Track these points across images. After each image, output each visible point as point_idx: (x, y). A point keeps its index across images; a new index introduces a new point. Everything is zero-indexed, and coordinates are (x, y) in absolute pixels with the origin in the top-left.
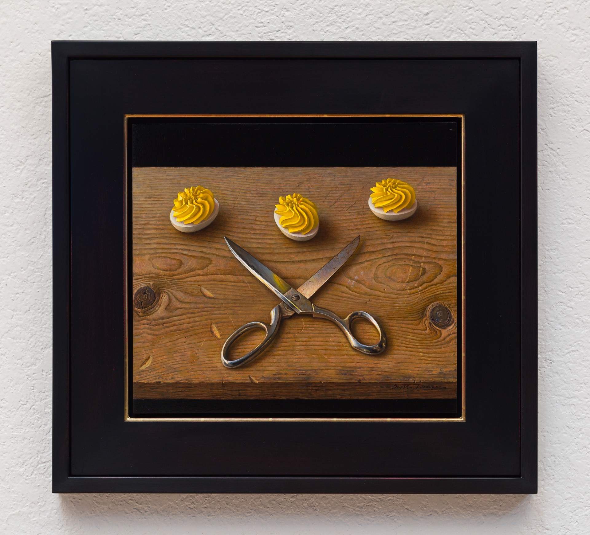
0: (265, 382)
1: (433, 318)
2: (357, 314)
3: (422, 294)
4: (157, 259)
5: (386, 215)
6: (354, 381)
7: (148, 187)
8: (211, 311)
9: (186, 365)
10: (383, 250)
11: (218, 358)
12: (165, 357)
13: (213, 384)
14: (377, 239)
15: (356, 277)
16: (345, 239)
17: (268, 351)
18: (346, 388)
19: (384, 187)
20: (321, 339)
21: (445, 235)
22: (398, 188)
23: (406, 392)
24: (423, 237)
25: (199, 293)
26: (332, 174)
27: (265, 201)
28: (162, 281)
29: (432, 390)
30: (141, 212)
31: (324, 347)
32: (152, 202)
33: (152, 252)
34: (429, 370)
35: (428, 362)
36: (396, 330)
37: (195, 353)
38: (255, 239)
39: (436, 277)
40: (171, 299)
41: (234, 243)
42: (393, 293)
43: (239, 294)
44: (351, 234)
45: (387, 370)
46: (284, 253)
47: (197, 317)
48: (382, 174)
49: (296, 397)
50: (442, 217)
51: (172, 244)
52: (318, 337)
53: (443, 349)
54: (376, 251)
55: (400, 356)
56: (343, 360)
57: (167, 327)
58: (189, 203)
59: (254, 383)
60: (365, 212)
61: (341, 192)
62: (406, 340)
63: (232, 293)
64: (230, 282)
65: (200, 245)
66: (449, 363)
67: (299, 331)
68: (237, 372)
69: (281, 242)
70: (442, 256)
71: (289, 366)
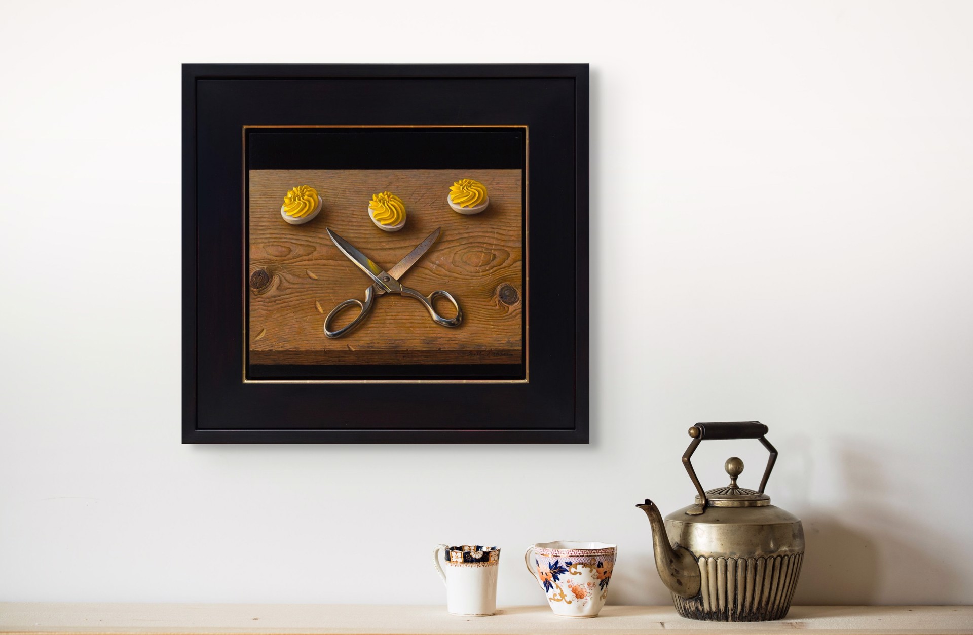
0: (361, 350)
1: (502, 296)
2: (438, 293)
3: (493, 276)
4: (270, 247)
5: (463, 210)
6: (435, 349)
7: (262, 186)
8: (315, 290)
9: (295, 335)
10: (460, 239)
11: (321, 330)
12: (277, 329)
13: (316, 352)
14: (455, 230)
15: (437, 262)
16: (428, 230)
17: (363, 324)
18: (428, 355)
19: (461, 186)
20: (408, 314)
21: (511, 227)
22: (472, 187)
23: (479, 358)
24: (493, 228)
25: (305, 275)
26: (417, 175)
27: (361, 198)
28: (274, 266)
29: (501, 356)
30: (256, 208)
31: (410, 321)
32: (266, 199)
33: (266, 241)
34: (498, 340)
35: (497, 333)
36: (471, 306)
37: (302, 326)
38: (353, 230)
39: (504, 262)
40: (282, 281)
41: (335, 234)
42: (468, 275)
43: (338, 276)
44: (433, 226)
45: (463, 340)
46: (376, 242)
47: (304, 295)
48: (459, 175)
49: (387, 362)
50: (509, 211)
51: (283, 234)
52: (405, 312)
53: (510, 322)
54: (454, 240)
55: (474, 328)
56: (427, 332)
57: (278, 304)
58: (297, 200)
59: (351, 351)
60: (445, 207)
61: (425, 190)
62: (479, 314)
63: (333, 276)
64: (332, 266)
65: (306, 235)
66: (515, 334)
67: (390, 307)
68: (337, 342)
69: (374, 232)
70: (510, 244)
71: (381, 336)
